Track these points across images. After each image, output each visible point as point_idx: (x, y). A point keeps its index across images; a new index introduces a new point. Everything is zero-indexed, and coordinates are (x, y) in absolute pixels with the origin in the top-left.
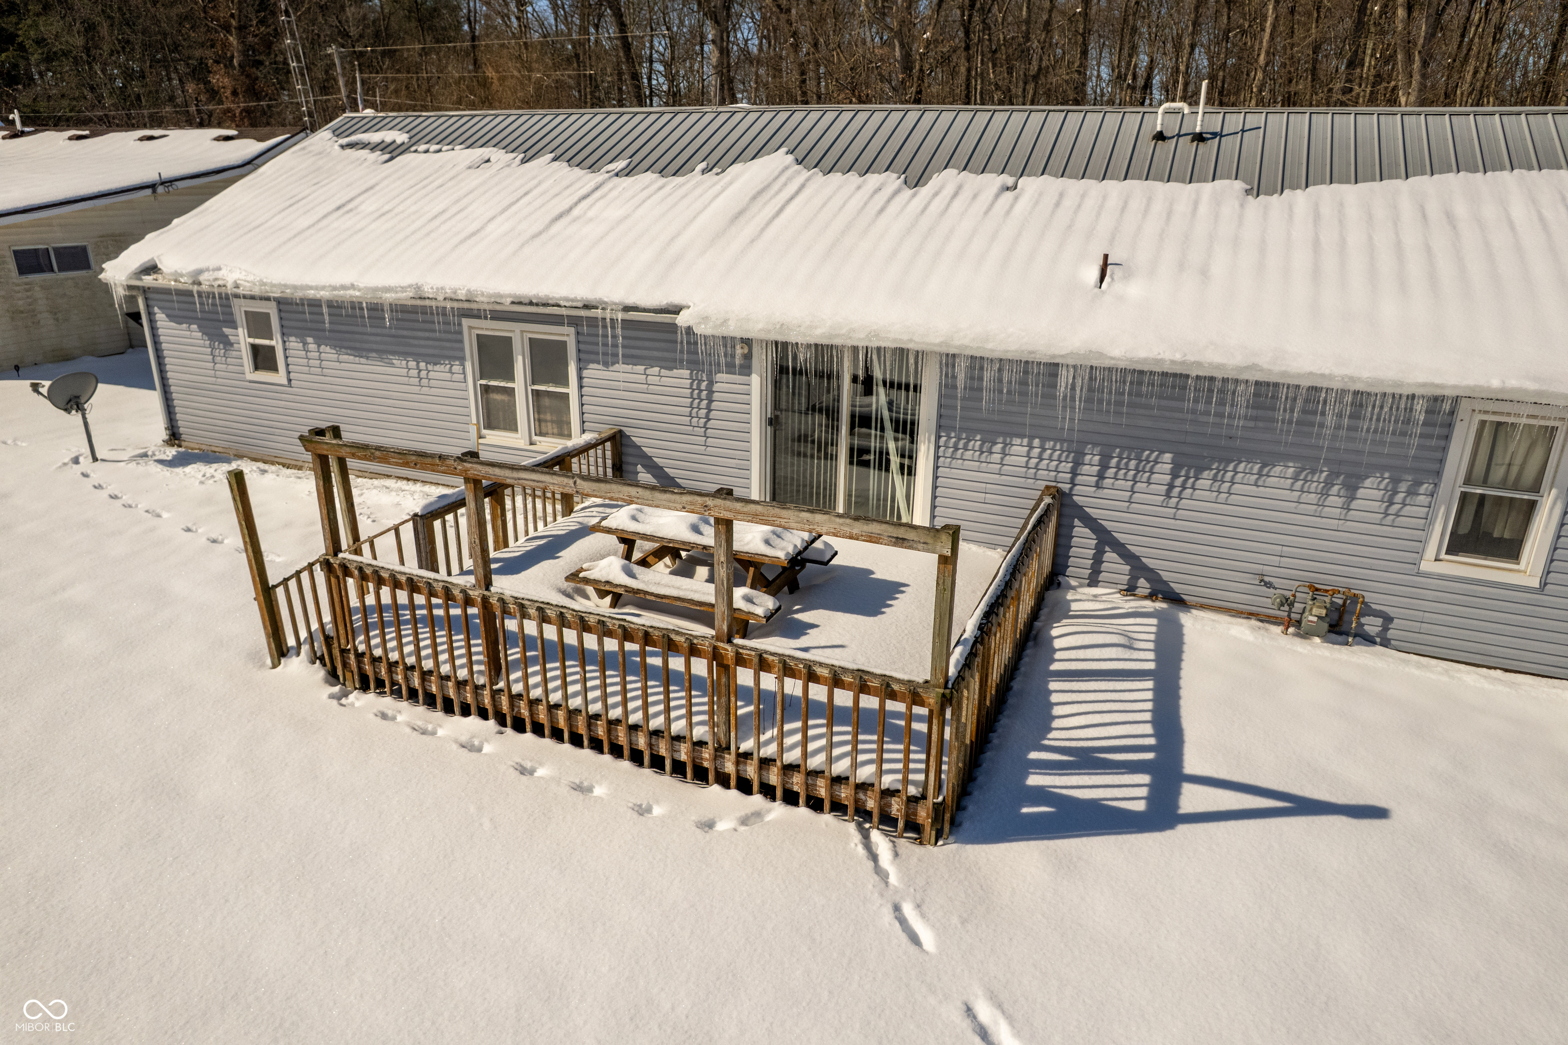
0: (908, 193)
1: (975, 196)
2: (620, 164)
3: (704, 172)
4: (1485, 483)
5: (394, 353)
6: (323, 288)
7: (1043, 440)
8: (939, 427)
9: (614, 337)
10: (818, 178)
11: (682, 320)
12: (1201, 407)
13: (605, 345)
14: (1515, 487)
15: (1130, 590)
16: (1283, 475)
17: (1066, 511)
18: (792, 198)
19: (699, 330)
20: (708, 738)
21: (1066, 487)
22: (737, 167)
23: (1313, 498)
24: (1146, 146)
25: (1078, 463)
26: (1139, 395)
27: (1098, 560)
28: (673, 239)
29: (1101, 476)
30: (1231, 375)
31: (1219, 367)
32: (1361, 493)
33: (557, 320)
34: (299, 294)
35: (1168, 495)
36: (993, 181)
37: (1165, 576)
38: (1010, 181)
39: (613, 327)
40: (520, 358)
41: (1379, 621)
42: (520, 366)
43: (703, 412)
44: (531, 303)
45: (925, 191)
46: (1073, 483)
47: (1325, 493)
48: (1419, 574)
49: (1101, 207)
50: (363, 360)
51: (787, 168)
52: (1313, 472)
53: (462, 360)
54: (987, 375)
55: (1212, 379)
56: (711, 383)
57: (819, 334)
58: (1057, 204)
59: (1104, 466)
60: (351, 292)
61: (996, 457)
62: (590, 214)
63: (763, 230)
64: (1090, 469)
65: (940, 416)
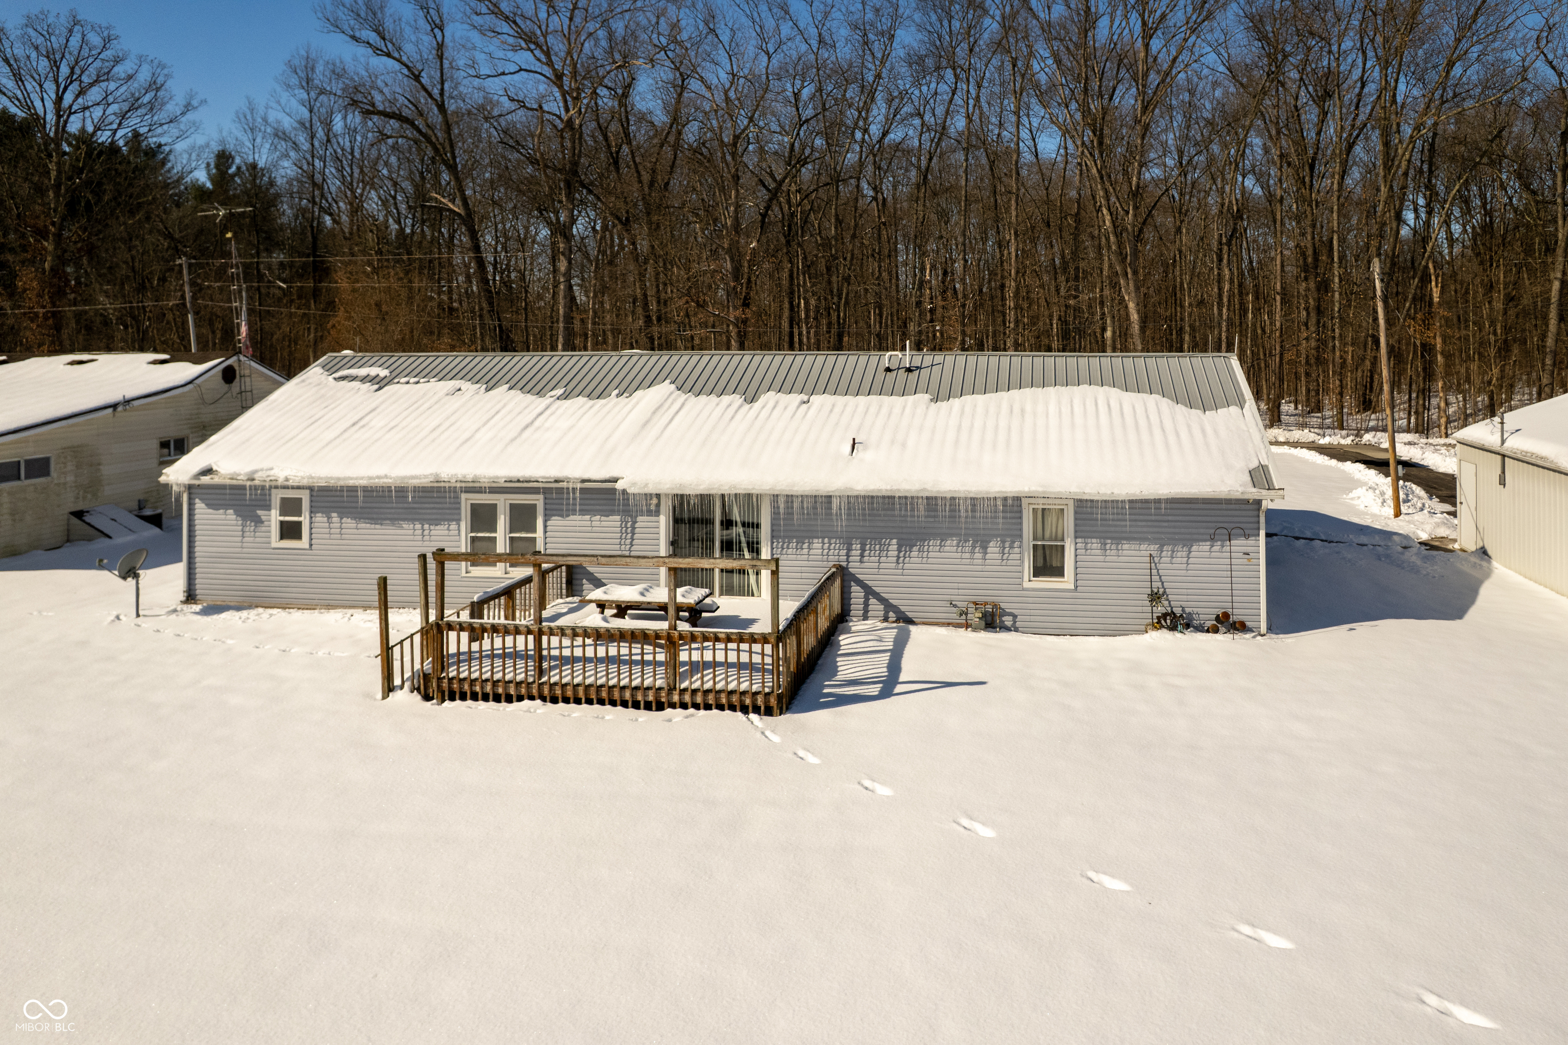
0: (747, 406)
1: (786, 408)
2: (559, 392)
3: (618, 396)
4: (1043, 539)
5: (404, 520)
6: (362, 478)
7: (830, 538)
8: (773, 537)
9: (574, 499)
10: (692, 399)
11: (619, 485)
12: (903, 513)
13: (568, 504)
14: (1056, 540)
15: (886, 619)
16: (951, 543)
17: (846, 578)
18: (677, 412)
19: (631, 490)
20: (665, 685)
21: (844, 564)
22: (639, 393)
23: (968, 555)
24: (881, 374)
25: (849, 550)
26: (873, 509)
27: (866, 604)
28: (607, 439)
29: (862, 556)
30: (914, 494)
31: (908, 491)
32: (989, 550)
33: (535, 491)
34: (342, 483)
35: (898, 563)
36: (796, 398)
37: (903, 608)
38: (805, 398)
39: (574, 493)
40: (502, 517)
41: (1011, 618)
42: (502, 522)
43: (628, 541)
44: (519, 481)
45: (757, 405)
46: (848, 562)
47: (973, 552)
48: (1023, 590)
49: (855, 411)
50: (378, 526)
51: (672, 393)
52: (966, 541)
53: (458, 521)
54: (795, 505)
55: (906, 498)
56: (635, 522)
57: (702, 489)
58: (831, 411)
59: (863, 550)
60: (385, 480)
61: (805, 551)
62: (547, 425)
63: (662, 432)
64: (856, 553)
65: (772, 531)
